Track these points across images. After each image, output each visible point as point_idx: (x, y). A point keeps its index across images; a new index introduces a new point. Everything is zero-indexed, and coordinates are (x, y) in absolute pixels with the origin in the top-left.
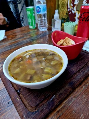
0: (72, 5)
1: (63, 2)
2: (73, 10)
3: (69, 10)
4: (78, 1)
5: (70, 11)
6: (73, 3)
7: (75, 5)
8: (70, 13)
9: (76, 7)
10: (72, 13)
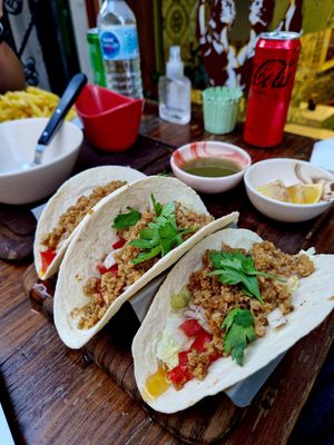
0: (213, 24)
1: (174, 8)
2: (219, 42)
3: (203, 41)
4: (234, 13)
5: (209, 45)
6: (217, 19)
7: (224, 25)
8: (208, 53)
9: (228, 32)
10: (214, 51)
